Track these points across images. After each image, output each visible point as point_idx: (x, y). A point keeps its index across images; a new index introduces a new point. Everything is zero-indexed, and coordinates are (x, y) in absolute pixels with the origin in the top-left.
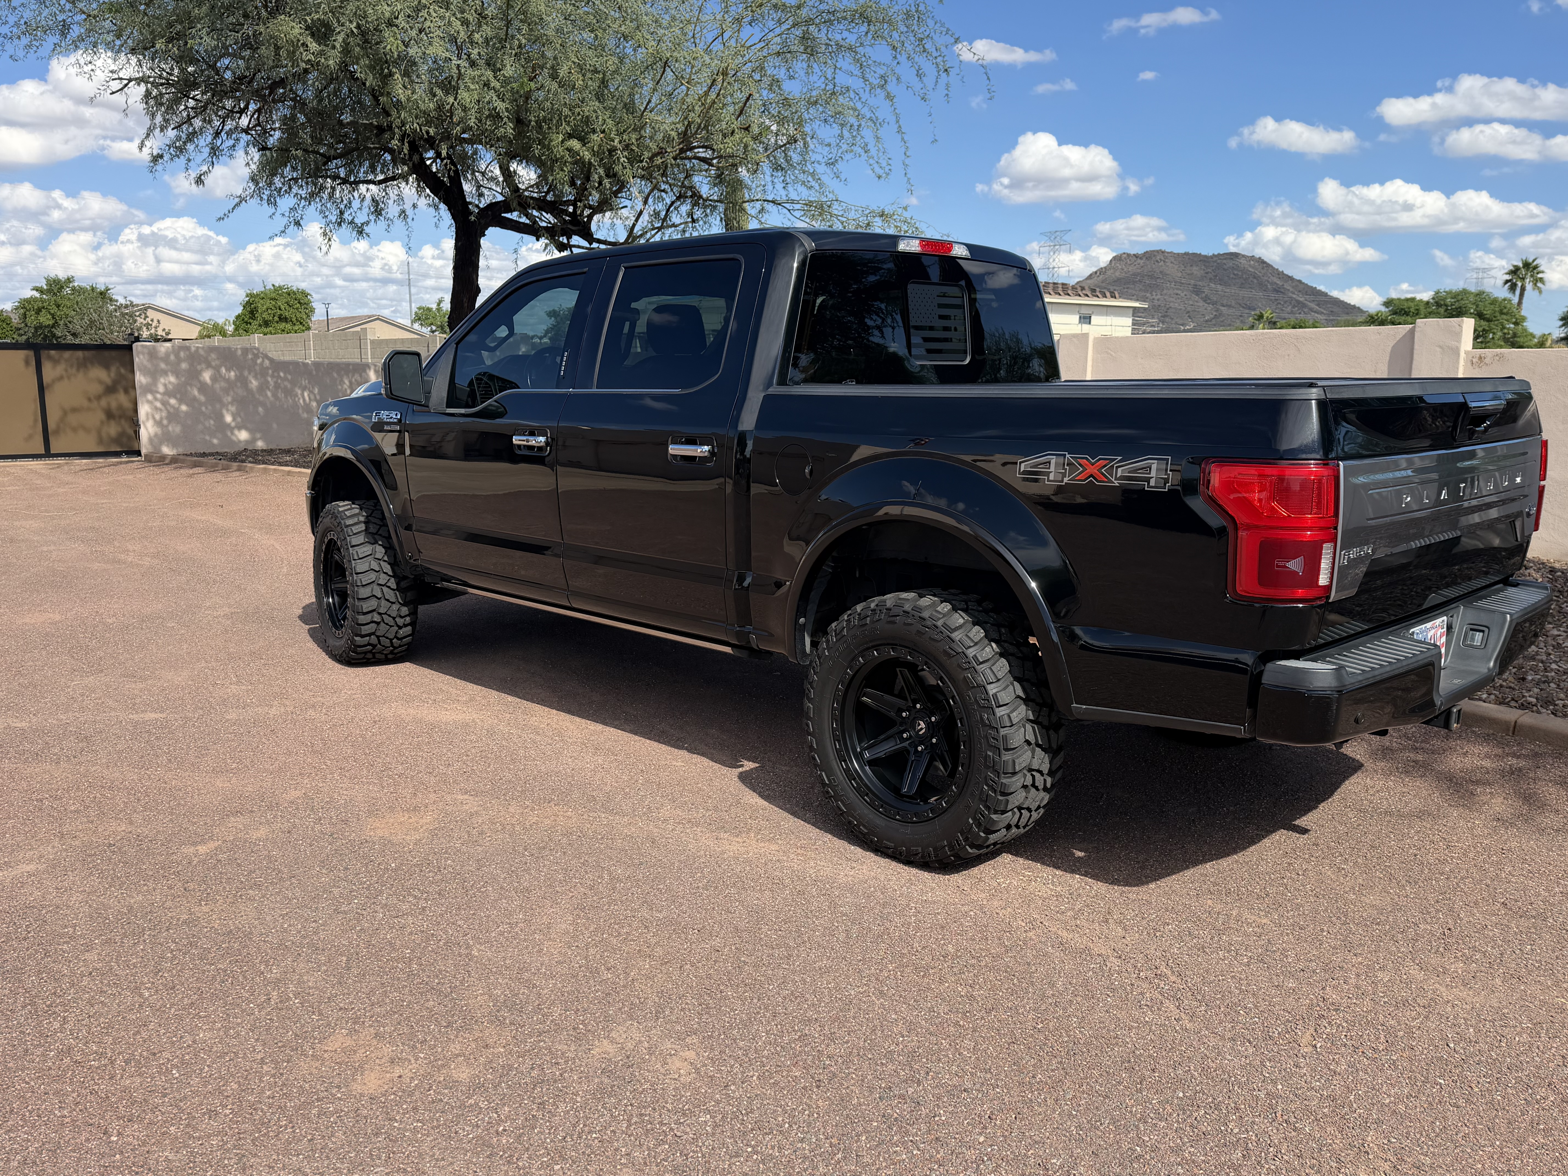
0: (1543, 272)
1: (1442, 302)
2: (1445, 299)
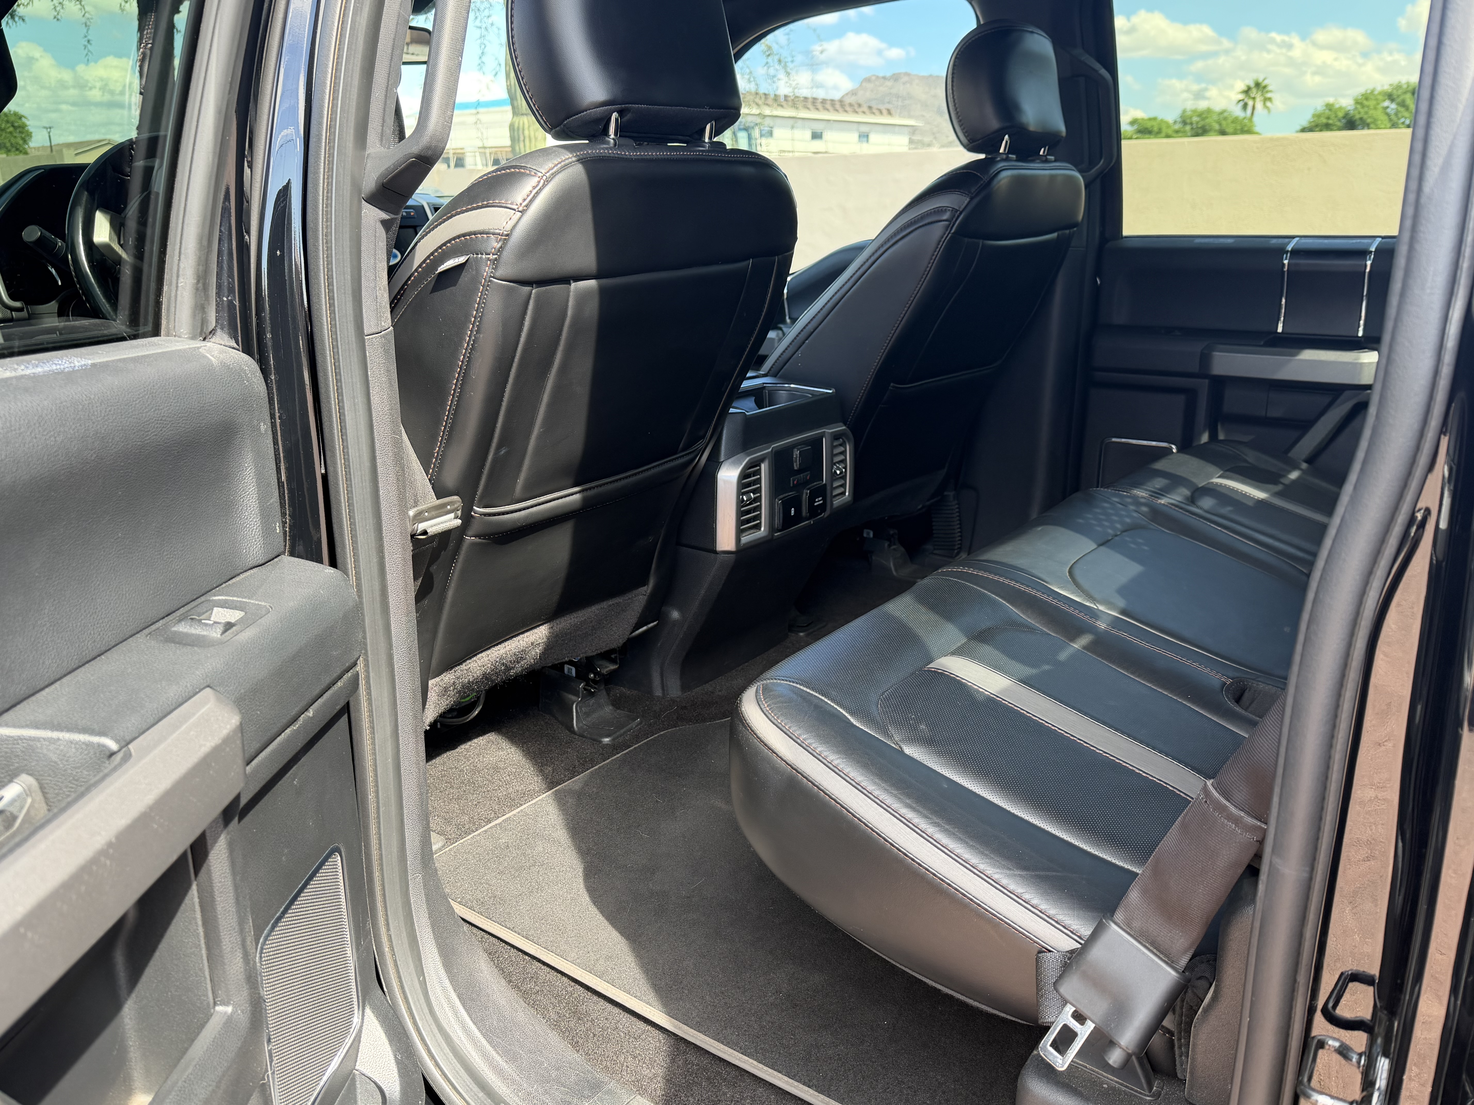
0: (1271, 91)
1: (1188, 121)
2: (1191, 118)
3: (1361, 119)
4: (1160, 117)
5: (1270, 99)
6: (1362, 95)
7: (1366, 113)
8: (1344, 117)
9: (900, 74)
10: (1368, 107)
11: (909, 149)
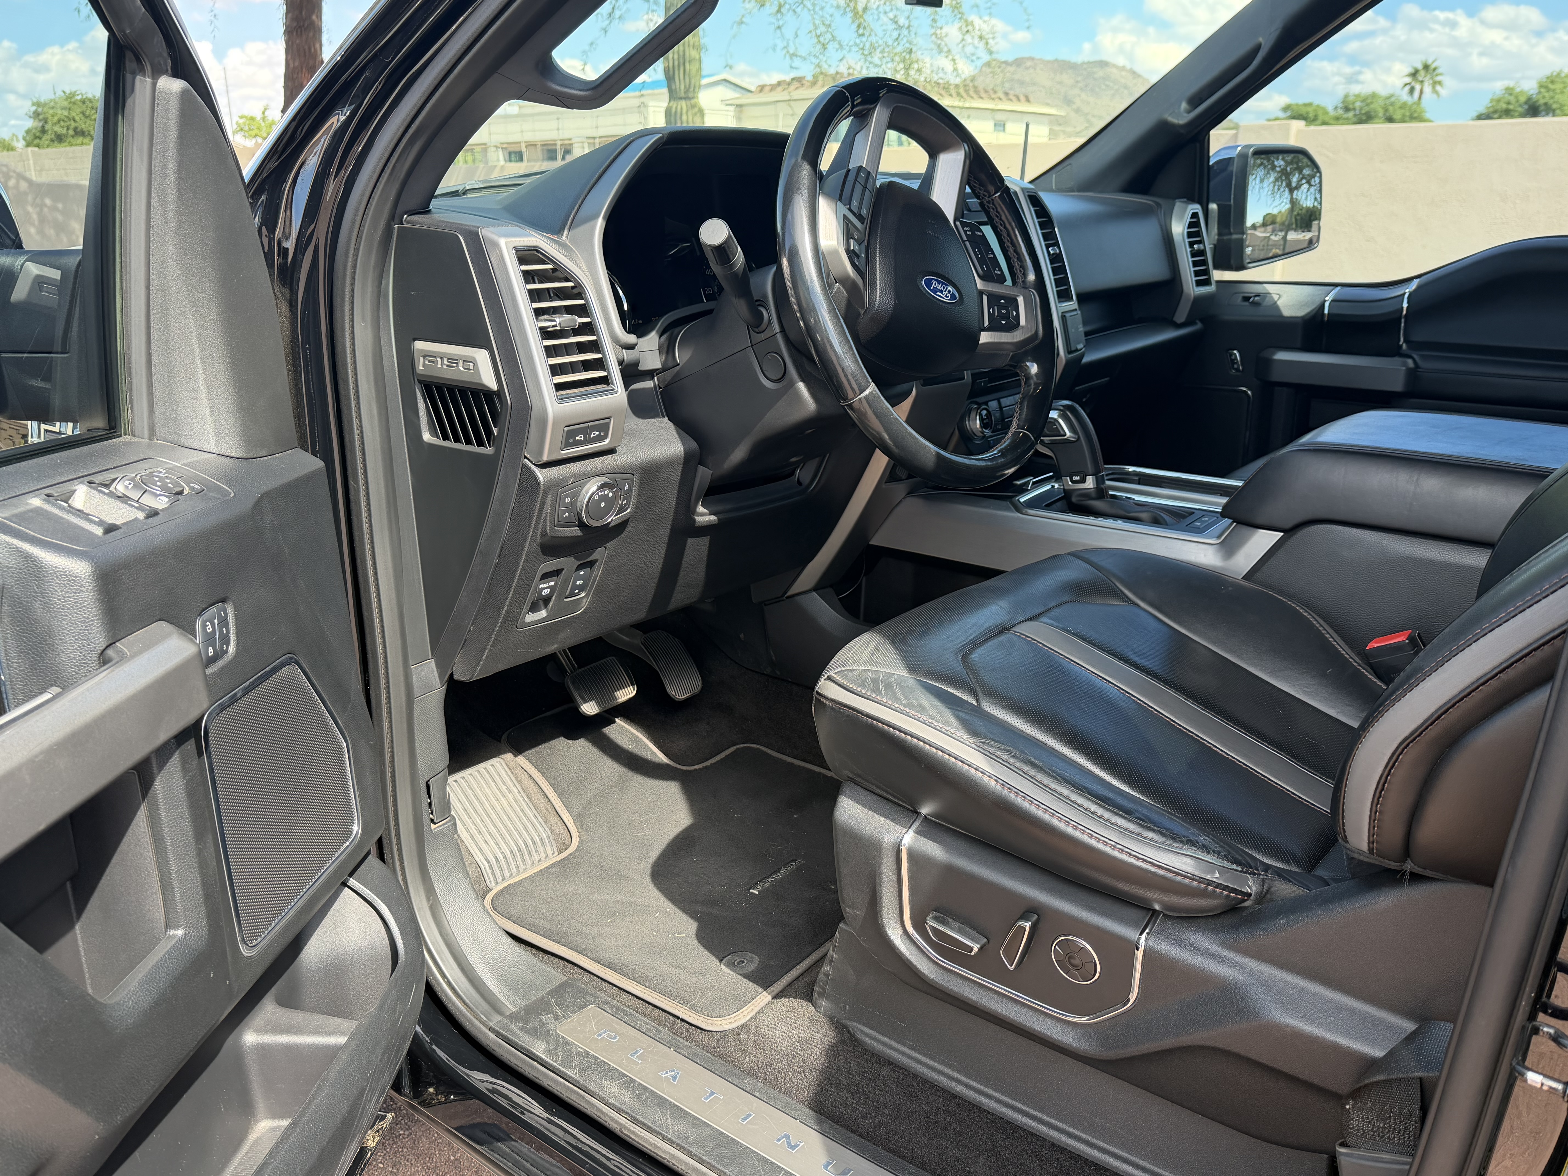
0: (1441, 74)
1: (1351, 106)
2: (1354, 103)
3: (1546, 104)
4: (1316, 103)
5: (1440, 83)
6: (1548, 78)
7: (1552, 98)
8: (1526, 103)
9: (1023, 58)
10: (1554, 90)
11: (1050, 139)
